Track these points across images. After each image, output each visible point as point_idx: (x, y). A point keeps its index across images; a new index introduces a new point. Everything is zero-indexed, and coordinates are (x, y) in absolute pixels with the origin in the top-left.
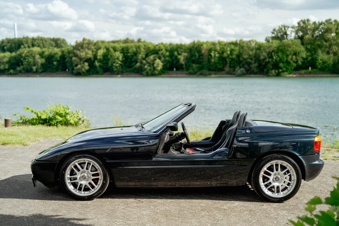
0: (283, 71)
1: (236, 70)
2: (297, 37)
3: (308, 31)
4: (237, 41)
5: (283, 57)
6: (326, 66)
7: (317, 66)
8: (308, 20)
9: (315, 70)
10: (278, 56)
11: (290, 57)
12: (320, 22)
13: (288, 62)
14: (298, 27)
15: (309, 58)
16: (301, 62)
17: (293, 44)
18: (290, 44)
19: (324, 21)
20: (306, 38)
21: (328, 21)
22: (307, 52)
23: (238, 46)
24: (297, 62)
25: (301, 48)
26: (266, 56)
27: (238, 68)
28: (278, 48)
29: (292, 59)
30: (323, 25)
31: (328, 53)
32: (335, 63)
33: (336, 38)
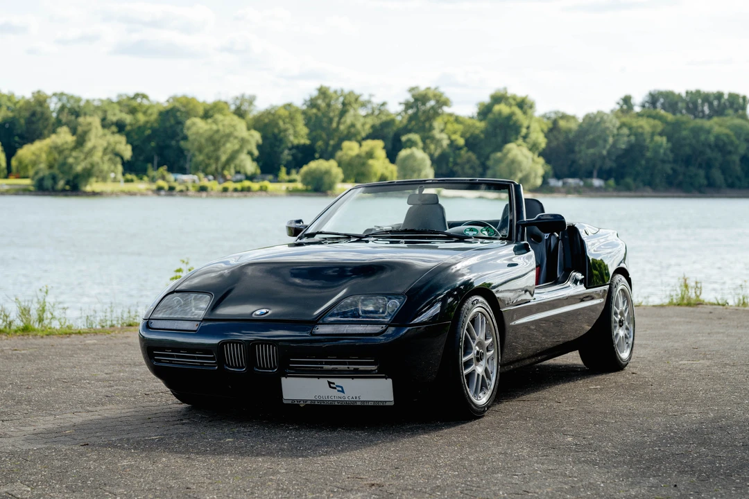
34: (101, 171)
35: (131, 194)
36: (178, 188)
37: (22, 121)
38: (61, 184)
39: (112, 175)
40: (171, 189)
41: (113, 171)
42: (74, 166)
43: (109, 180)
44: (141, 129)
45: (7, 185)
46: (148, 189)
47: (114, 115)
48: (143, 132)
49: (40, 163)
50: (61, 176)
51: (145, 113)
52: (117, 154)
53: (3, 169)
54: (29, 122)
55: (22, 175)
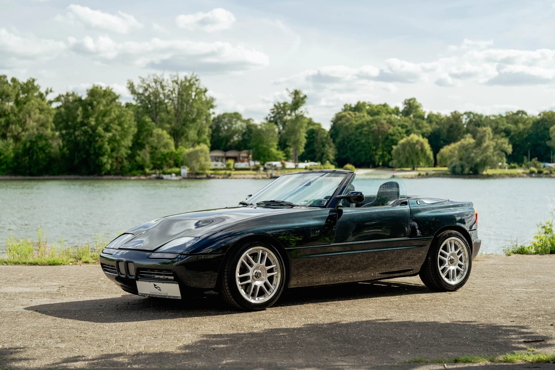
6: (1, 160)
31: (4, 137)
32: (17, 157)
33: (16, 110)
34: (492, 162)
35: (512, 176)
36: (545, 172)
37: (445, 131)
38: (467, 170)
39: (500, 164)
40: (540, 172)
41: (500, 162)
42: (475, 159)
43: (498, 167)
44: (520, 134)
45: (433, 171)
46: (524, 173)
47: (503, 125)
48: (522, 136)
49: (454, 157)
50: (466, 165)
51: (524, 123)
52: (502, 151)
53: (432, 161)
54: (449, 131)
55: (443, 164)
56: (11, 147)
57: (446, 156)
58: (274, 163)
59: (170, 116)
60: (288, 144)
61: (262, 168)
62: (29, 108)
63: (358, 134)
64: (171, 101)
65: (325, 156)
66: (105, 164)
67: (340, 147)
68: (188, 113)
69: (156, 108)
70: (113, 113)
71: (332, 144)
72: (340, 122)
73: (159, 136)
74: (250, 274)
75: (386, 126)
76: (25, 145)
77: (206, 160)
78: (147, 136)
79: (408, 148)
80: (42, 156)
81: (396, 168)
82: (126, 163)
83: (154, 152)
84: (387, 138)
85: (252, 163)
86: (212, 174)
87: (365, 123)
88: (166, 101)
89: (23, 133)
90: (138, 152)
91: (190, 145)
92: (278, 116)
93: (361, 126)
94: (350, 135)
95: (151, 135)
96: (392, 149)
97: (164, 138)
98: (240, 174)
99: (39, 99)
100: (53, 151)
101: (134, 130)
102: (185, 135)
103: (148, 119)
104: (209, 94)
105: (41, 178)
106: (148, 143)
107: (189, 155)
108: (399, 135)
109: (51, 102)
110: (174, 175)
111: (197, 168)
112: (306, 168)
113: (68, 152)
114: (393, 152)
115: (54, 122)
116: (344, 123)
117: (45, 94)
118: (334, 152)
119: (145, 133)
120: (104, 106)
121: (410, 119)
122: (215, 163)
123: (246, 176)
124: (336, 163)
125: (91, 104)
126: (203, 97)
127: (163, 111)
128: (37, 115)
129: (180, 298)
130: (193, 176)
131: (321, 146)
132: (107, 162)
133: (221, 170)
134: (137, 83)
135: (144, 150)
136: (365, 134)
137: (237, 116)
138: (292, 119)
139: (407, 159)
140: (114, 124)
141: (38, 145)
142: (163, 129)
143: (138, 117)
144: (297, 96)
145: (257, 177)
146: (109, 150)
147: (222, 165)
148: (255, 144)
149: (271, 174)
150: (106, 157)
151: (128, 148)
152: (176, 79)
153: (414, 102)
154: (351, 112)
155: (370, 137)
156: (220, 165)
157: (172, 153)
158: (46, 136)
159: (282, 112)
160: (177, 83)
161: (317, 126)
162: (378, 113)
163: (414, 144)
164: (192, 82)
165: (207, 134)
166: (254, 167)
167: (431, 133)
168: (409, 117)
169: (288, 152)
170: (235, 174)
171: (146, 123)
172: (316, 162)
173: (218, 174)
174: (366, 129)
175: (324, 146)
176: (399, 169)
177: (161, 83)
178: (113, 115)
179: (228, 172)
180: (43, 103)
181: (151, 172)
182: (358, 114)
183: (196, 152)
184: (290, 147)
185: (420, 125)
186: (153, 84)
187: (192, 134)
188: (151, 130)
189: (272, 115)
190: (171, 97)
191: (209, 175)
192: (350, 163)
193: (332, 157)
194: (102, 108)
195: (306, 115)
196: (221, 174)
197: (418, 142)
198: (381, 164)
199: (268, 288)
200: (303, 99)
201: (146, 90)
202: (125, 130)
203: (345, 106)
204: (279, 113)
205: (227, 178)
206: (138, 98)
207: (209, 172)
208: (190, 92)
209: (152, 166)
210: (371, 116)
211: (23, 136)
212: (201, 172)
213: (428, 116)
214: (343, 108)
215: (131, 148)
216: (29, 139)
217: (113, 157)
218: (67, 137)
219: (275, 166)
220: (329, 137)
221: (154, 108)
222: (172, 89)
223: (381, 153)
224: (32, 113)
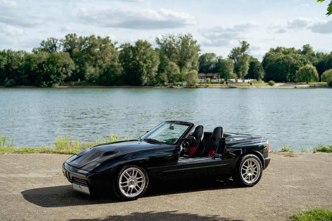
0: (54, 83)
1: (6, 80)
2: (66, 50)
3: (76, 45)
4: (4, 51)
5: (53, 69)
6: (93, 78)
7: (85, 77)
8: (75, 35)
9: (84, 81)
10: (49, 68)
11: (60, 69)
12: (86, 37)
13: (58, 74)
14: (66, 40)
15: (78, 71)
16: (71, 73)
17: (63, 56)
18: (59, 56)
19: (89, 36)
20: (74, 51)
21: (92, 37)
22: (76, 65)
23: (6, 56)
24: (66, 74)
25: (71, 60)
26: (37, 67)
27: (7, 78)
28: (48, 60)
29: (62, 71)
30: (88, 40)
31: (94, 66)
32: (101, 76)
33: (100, 52)
45: (318, 84)
49: (331, 76)
53: (318, 79)
54: (329, 62)
55: (325, 80)
56: (98, 71)
57: (326, 76)
58: (231, 80)
59: (178, 55)
60: (239, 69)
61: (225, 83)
62: (106, 51)
63: (277, 64)
64: (178, 48)
65: (259, 76)
66: (144, 80)
67: (267, 71)
68: (187, 53)
69: (170, 51)
70: (148, 54)
71: (263, 70)
72: (267, 58)
73: (172, 66)
74: (128, 182)
75: (293, 60)
76: (104, 70)
77: (196, 78)
78: (165, 66)
79: (304, 72)
80: (113, 76)
81: (298, 82)
82: (155, 80)
83: (169, 74)
84: (293, 66)
85: (220, 80)
86: (199, 85)
87: (281, 58)
88: (176, 47)
89: (104, 64)
90: (161, 74)
91: (188, 70)
92: (234, 55)
93: (279, 60)
94: (273, 65)
95: (167, 65)
96: (296, 72)
97: (174, 67)
98: (214, 86)
99: (111, 47)
100: (118, 73)
101: (158, 63)
102: (185, 65)
103: (166, 57)
104: (197, 44)
105: (113, 87)
106: (166, 69)
107: (187, 75)
108: (300, 65)
109: (117, 49)
110: (179, 86)
111: (191, 82)
112: (248, 83)
113: (126, 74)
114: (296, 74)
115: (119, 58)
116: (270, 58)
117: (114, 44)
118: (264, 74)
119: (164, 64)
120: (143, 50)
121: (307, 56)
122: (201, 79)
123: (216, 87)
124: (265, 80)
125: (137, 49)
126: (195, 45)
127: (174, 53)
128: (110, 55)
129: (90, 194)
130: (189, 87)
131: (257, 70)
132: (145, 79)
133: (204, 83)
134: (160, 38)
135: (164, 73)
136: (281, 65)
137: (213, 55)
138: (241, 56)
139: (304, 77)
140: (148, 59)
141: (111, 71)
142: (174, 62)
143: (161, 56)
144: (245, 44)
145: (222, 87)
146: (146, 73)
147: (204, 81)
148: (221, 69)
149: (230, 86)
150: (145, 76)
151: (156, 72)
152: (180, 36)
153: (308, 46)
154: (274, 53)
155: (284, 66)
156: (203, 80)
157: (178, 74)
158: (115, 66)
159: (237, 53)
160: (181, 38)
161: (255, 60)
162: (288, 53)
163: (308, 70)
164: (188, 37)
165: (197, 64)
166: (221, 82)
167: (318, 63)
168: (306, 54)
169: (240, 74)
170: (211, 86)
171: (165, 59)
172: (254, 79)
173: (202, 85)
174: (281, 61)
175: (259, 71)
176: (299, 83)
177: (173, 38)
178: (148, 55)
179: (207, 84)
180: (113, 49)
181: (167, 84)
182: (277, 54)
183: (191, 74)
184: (240, 71)
185: (313, 59)
186: (169, 39)
187: (189, 65)
188: (167, 63)
189: (232, 54)
190: (178, 45)
191: (197, 86)
192: (272, 80)
193: (263, 77)
194: (142, 51)
195: (249, 54)
196: (203, 86)
197: (310, 68)
198: (289, 80)
199: (138, 189)
200: (247, 46)
201: (165, 42)
202: (154, 62)
203: (271, 49)
204: (235, 53)
205: (207, 88)
206: (161, 46)
207: (197, 84)
208: (188, 43)
209: (168, 81)
210: (285, 54)
211: (104, 66)
212: (193, 84)
213: (317, 54)
214: (270, 50)
215: (157, 72)
216: (107, 67)
217: (148, 77)
218: (125, 66)
219: (232, 81)
220: (261, 66)
221: (169, 51)
222: (178, 41)
223: (289, 74)
224: (108, 54)
